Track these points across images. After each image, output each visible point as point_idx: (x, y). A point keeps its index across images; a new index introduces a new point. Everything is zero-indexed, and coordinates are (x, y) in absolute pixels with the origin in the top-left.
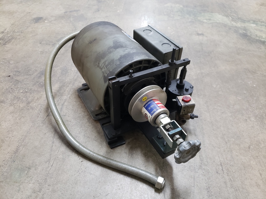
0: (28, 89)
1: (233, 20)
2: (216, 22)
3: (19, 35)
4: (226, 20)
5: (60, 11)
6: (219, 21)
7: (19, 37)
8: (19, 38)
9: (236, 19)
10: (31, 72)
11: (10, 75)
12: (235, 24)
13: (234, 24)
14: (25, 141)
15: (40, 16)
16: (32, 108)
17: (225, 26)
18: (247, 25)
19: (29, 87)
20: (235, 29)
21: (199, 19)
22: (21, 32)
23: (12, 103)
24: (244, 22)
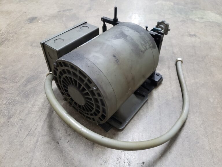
0: (12, 100)
7: (12, 39)
10: (17, 79)
19: (13, 97)
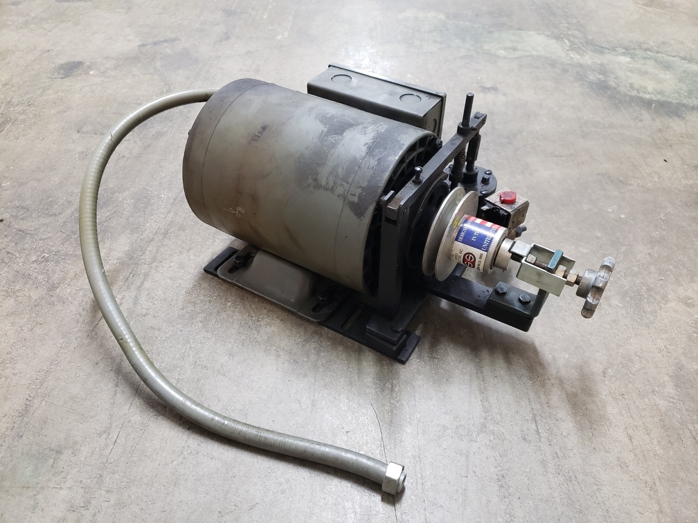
0: (50, 252)
1: (573, 47)
2: (531, 56)
3: (24, 112)
4: (556, 49)
5: (127, 43)
6: (536, 51)
8: (24, 121)
9: (581, 46)
10: (56, 207)
11: (3, 218)
12: (578, 57)
13: (576, 57)
14: (45, 385)
15: (77, 59)
16: (62, 301)
17: (553, 63)
18: (607, 58)
19: (53, 246)
20: (577, 72)
21: (486, 48)
22: (28, 103)
23: (10, 290)
24: (602, 53)
